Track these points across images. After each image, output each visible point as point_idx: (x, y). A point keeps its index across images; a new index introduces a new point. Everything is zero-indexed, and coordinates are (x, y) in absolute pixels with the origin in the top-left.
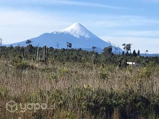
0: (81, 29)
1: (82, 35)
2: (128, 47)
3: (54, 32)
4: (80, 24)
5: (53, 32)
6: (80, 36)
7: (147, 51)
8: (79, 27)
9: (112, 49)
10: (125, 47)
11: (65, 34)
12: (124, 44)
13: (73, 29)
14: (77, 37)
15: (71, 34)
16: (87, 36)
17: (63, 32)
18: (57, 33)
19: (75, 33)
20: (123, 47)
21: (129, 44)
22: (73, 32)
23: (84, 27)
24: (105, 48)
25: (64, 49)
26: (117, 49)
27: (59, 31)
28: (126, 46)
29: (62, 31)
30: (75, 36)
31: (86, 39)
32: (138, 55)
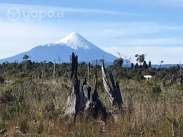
0: (79, 40)
1: (81, 47)
2: (141, 58)
3: (49, 44)
4: (77, 33)
5: (47, 45)
6: (78, 47)
7: (162, 62)
8: (77, 37)
9: (123, 61)
10: (138, 59)
11: (61, 46)
12: (136, 55)
13: (69, 40)
14: (75, 49)
15: (68, 45)
16: (86, 47)
17: (58, 44)
18: (51, 45)
19: (72, 45)
20: (136, 58)
21: (142, 55)
22: (70, 43)
23: (82, 37)
24: (115, 60)
25: (65, 64)
26: (129, 60)
27: (54, 43)
28: (139, 57)
29: (57, 42)
30: (72, 48)
31: (85, 50)
32: (149, 66)
